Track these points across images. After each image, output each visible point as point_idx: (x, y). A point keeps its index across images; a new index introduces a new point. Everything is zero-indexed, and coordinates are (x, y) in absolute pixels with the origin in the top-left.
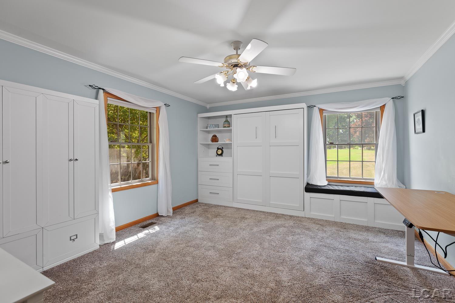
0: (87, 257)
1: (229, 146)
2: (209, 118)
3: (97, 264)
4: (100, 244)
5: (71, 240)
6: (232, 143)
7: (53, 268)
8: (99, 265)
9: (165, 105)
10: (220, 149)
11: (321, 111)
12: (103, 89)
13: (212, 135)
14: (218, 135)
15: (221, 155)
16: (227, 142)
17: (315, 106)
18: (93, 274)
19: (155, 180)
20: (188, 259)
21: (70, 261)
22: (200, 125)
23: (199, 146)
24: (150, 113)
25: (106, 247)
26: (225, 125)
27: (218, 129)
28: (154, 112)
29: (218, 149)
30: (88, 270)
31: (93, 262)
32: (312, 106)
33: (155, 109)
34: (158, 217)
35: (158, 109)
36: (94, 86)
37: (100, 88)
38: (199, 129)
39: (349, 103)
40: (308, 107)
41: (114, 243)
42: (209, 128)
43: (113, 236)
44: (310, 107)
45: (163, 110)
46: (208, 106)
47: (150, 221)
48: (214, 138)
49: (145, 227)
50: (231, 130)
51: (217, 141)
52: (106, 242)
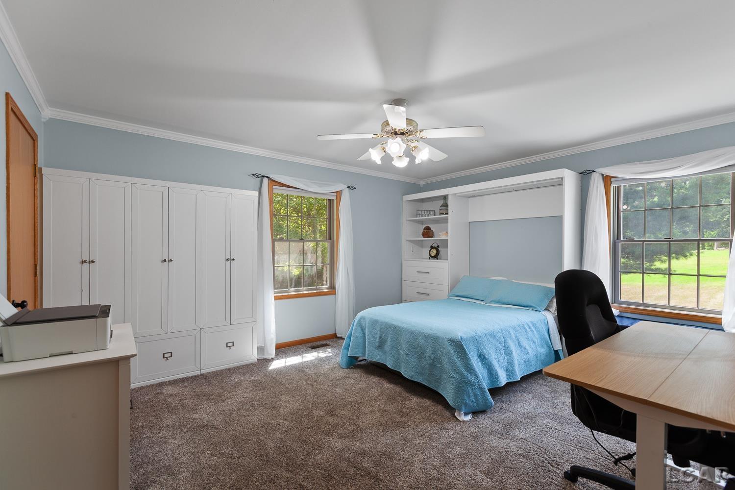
0: (241, 368)
1: (445, 243)
2: (422, 200)
3: (247, 377)
4: (258, 358)
5: (227, 347)
6: (447, 240)
7: (209, 373)
8: (247, 378)
9: (348, 187)
10: (435, 248)
11: (607, 180)
12: (267, 177)
13: (424, 226)
14: (432, 227)
15: (436, 257)
16: (443, 237)
17: (594, 171)
18: (238, 384)
19: (333, 289)
20: (338, 390)
21: (226, 369)
22: (406, 213)
23: (405, 243)
24: (330, 200)
25: (264, 362)
26: (442, 212)
27: (434, 217)
28: (334, 198)
29: (432, 247)
30: (236, 380)
31: (244, 374)
32: (588, 172)
33: (335, 194)
34: (336, 339)
35: (339, 194)
36: (257, 174)
37: (264, 176)
38: (404, 219)
39: (662, 161)
40: (580, 173)
41: (273, 359)
42: (419, 216)
43: (272, 352)
44: (585, 175)
45: (346, 196)
46: (422, 183)
47: (324, 342)
48: (425, 231)
49: (314, 348)
50: (447, 219)
51: (430, 235)
52: (265, 357)
